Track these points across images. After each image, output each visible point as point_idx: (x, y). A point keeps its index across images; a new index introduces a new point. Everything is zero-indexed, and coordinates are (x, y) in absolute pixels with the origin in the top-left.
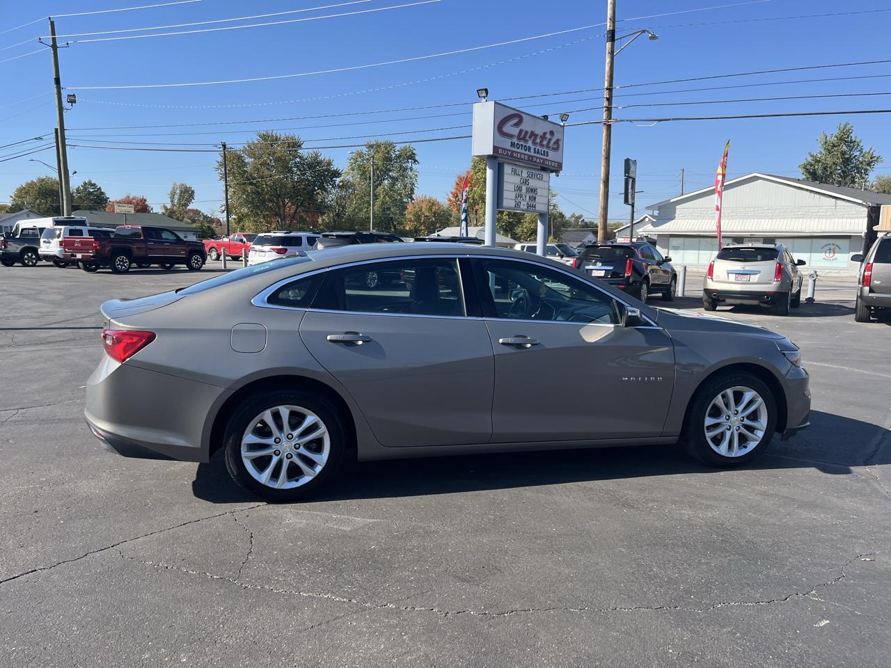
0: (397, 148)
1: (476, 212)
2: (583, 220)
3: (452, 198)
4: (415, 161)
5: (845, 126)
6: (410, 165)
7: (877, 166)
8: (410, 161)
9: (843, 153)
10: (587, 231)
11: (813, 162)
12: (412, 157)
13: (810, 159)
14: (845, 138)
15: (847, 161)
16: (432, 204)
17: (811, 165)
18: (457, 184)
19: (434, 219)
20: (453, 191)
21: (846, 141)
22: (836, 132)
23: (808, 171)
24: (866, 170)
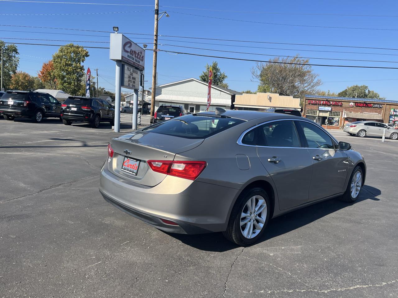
0: (6, 45)
1: (55, 82)
2: (105, 90)
3: (41, 74)
4: (17, 53)
5: (215, 62)
6: (14, 55)
7: (226, 79)
8: (14, 52)
9: (215, 73)
10: (108, 95)
11: (204, 76)
12: (15, 50)
13: (203, 74)
14: (215, 68)
15: (216, 76)
16: (25, 76)
17: (204, 77)
18: (43, 67)
19: (27, 84)
20: (41, 70)
21: (215, 69)
22: (212, 65)
23: (202, 79)
24: (222, 81)
